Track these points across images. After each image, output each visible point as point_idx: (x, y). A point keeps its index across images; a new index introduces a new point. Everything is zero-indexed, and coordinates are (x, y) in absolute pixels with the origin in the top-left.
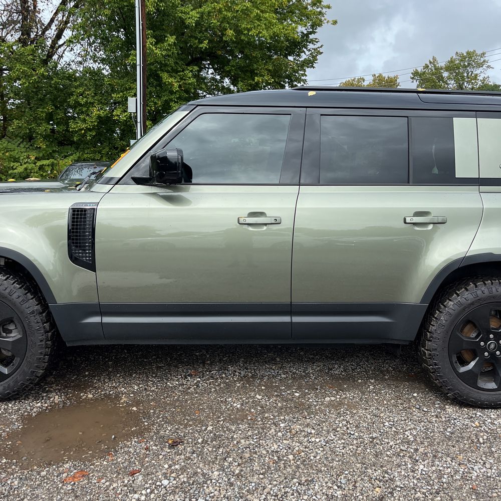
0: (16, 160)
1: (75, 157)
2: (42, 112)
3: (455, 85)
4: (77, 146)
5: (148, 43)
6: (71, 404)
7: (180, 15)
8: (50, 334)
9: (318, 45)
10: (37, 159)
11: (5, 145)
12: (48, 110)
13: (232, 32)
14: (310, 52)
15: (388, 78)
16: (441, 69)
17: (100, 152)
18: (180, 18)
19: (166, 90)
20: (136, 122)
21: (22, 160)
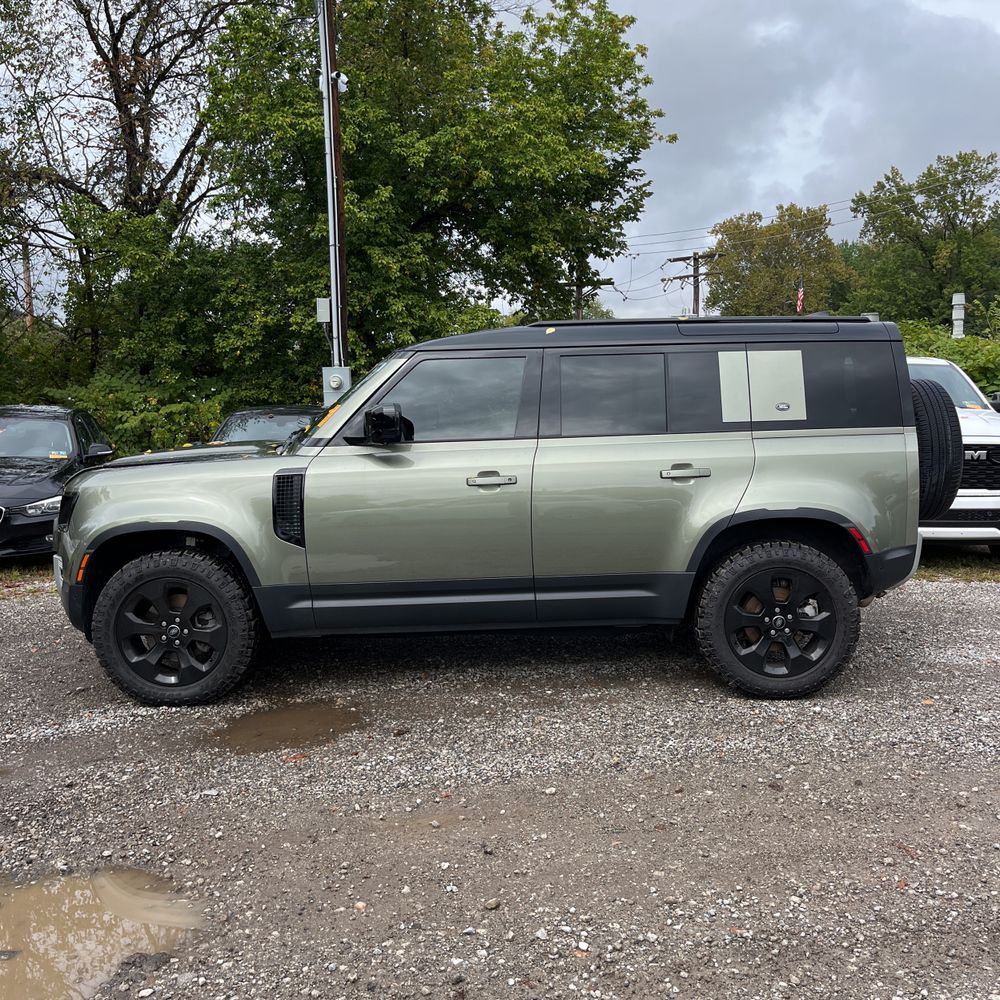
0: (126, 406)
1: (225, 396)
2: (168, 322)
3: (939, 219)
4: (228, 377)
5: (347, 202)
6: (278, 708)
7: (398, 150)
8: (253, 623)
9: (643, 180)
10: (162, 403)
11: (106, 381)
12: (179, 318)
13: (487, 173)
14: (630, 194)
15: (808, 210)
16: (910, 189)
17: (267, 387)
18: (399, 155)
19: (378, 277)
20: (331, 339)
21: (137, 405)
